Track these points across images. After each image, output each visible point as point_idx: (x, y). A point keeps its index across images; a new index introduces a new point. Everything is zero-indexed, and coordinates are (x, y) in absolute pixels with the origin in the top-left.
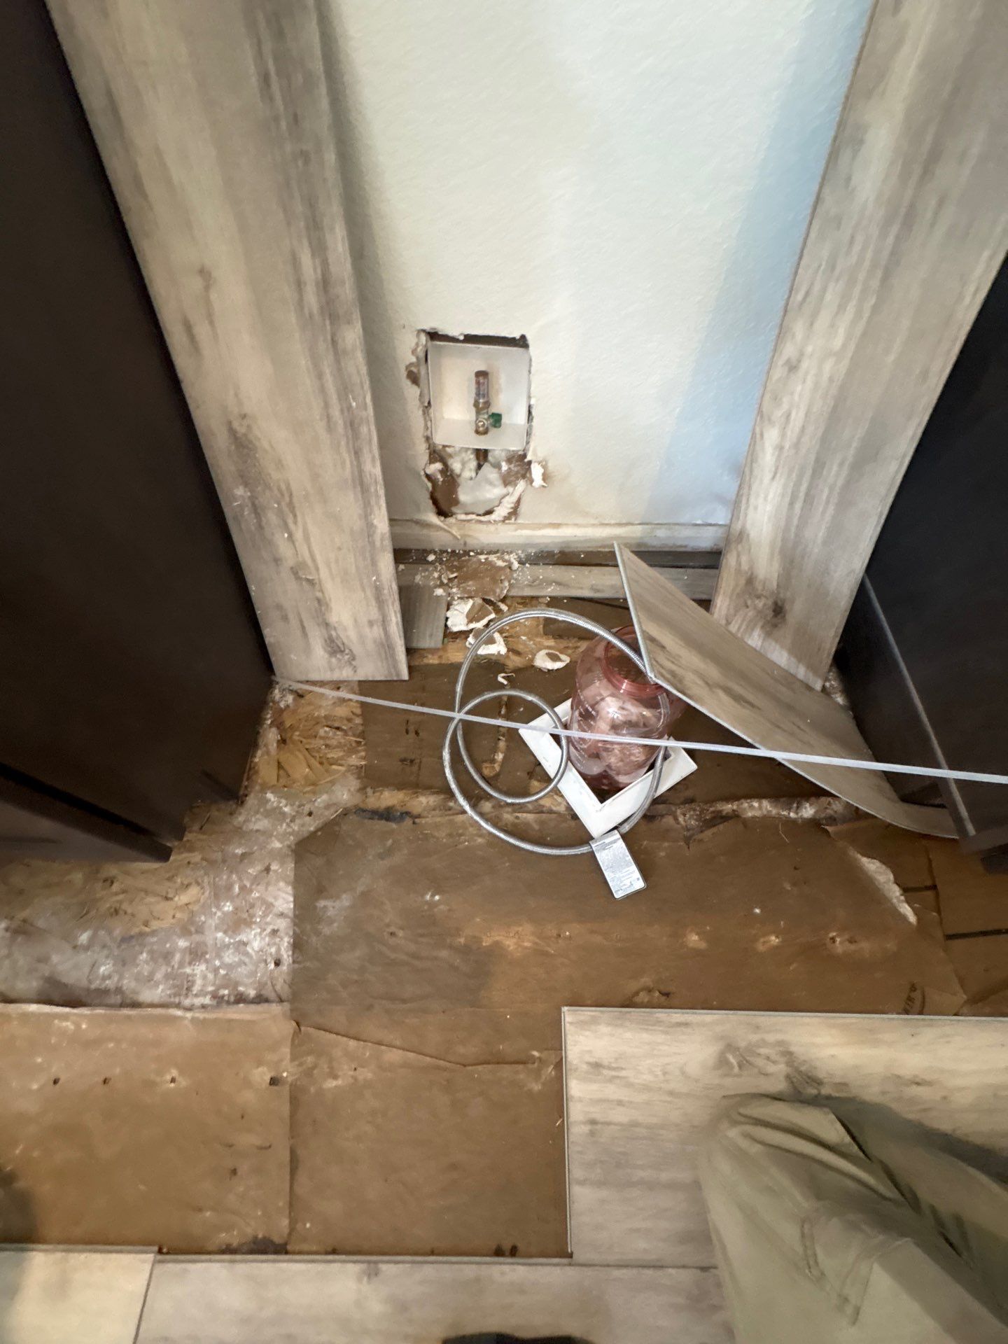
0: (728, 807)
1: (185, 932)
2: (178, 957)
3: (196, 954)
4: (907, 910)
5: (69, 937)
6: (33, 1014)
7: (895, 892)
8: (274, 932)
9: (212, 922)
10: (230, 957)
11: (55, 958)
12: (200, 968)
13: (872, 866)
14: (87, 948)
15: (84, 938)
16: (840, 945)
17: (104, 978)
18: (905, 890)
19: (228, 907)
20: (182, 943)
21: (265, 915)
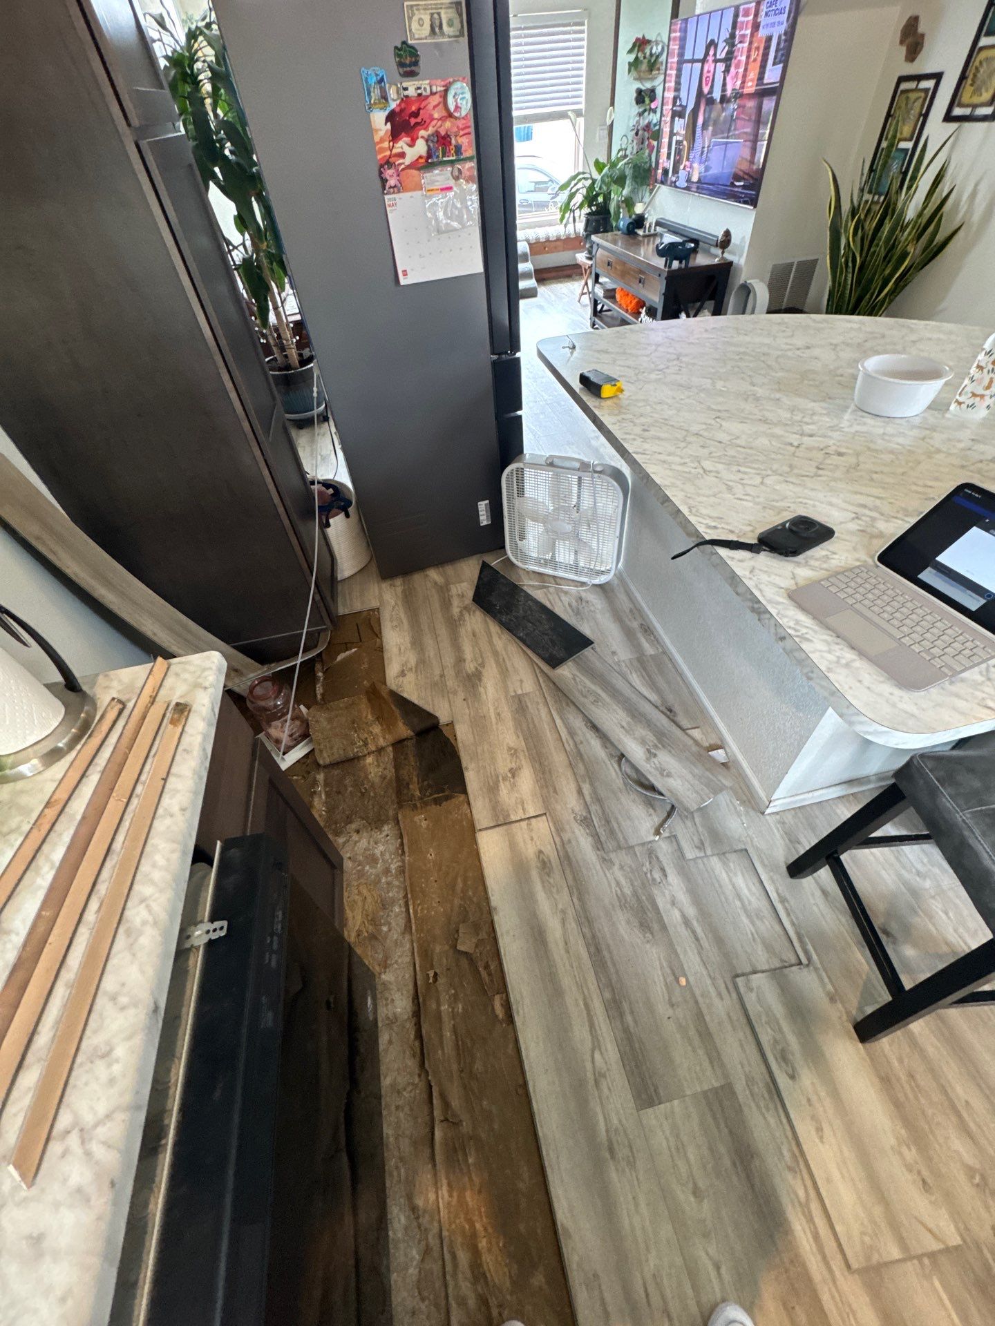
0: (319, 697)
1: (380, 881)
2: (389, 879)
3: (387, 871)
4: (353, 650)
5: (385, 938)
6: (416, 927)
7: (348, 653)
8: (376, 843)
9: (373, 871)
10: (387, 856)
11: (395, 936)
12: (393, 867)
13: (340, 658)
14: (389, 924)
15: (385, 929)
16: (366, 666)
17: (400, 906)
18: (347, 650)
19: (367, 868)
20: (384, 880)
21: (369, 850)
